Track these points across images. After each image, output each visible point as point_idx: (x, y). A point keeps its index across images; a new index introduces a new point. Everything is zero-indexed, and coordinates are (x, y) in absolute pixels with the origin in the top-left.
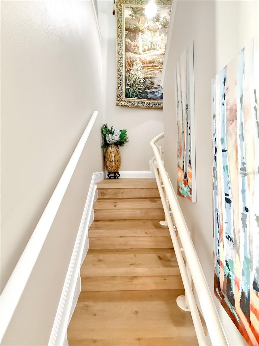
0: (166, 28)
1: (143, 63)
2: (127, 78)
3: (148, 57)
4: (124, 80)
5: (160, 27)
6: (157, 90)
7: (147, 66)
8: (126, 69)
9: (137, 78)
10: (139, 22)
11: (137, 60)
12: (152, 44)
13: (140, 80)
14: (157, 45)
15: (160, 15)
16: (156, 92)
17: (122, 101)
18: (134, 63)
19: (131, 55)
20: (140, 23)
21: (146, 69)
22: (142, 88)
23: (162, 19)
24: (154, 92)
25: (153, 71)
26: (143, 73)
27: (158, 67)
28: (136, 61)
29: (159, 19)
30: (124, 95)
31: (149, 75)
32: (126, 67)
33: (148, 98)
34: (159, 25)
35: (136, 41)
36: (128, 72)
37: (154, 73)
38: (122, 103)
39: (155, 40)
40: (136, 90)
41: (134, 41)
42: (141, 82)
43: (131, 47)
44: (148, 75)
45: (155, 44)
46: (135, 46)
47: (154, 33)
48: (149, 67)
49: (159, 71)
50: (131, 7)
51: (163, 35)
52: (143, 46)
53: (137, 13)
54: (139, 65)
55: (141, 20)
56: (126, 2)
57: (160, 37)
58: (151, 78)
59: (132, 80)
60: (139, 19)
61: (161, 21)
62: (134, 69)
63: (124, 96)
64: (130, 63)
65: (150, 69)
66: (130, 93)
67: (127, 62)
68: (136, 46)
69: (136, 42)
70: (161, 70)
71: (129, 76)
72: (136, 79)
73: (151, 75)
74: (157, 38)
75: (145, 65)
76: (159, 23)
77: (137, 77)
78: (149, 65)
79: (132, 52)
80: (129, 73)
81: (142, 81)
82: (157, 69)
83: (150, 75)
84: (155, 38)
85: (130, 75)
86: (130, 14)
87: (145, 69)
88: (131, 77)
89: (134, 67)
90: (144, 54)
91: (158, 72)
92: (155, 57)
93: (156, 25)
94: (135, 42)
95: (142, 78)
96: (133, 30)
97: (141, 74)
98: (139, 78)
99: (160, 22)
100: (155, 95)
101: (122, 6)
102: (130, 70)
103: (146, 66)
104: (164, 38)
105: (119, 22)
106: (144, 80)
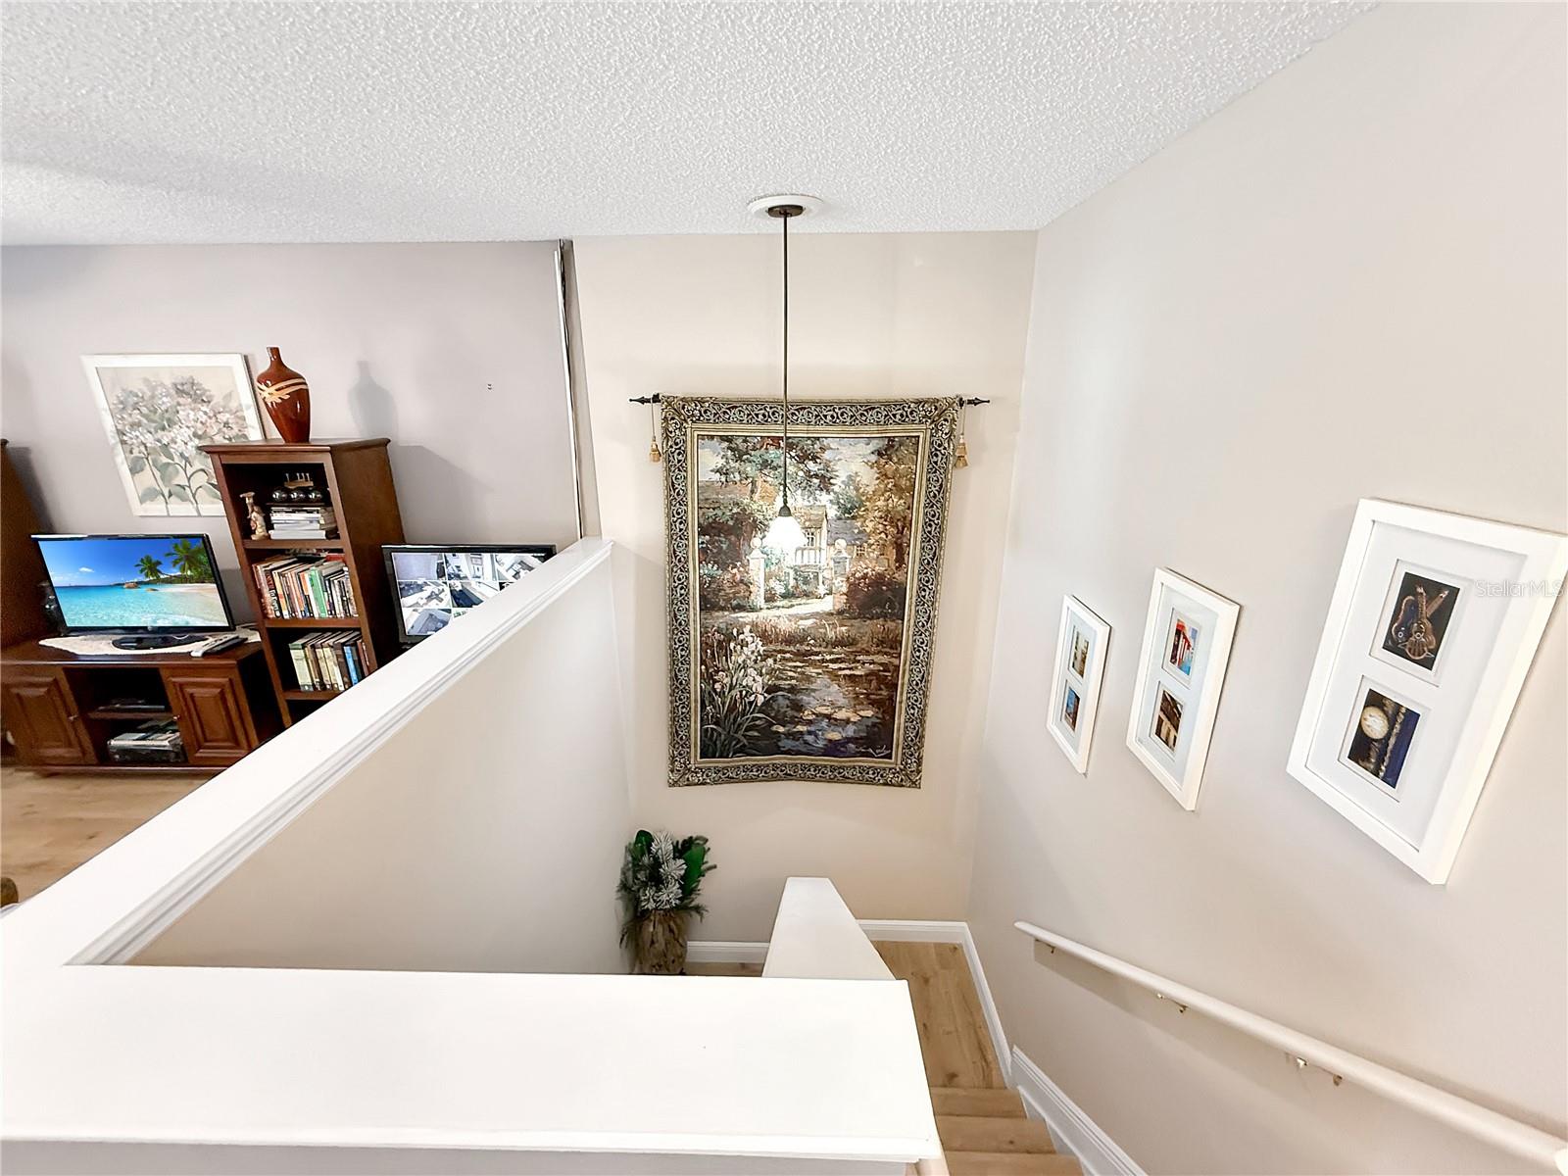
0: (854, 518)
1: (764, 637)
2: (707, 695)
3: (784, 618)
4: (695, 706)
5: (833, 512)
6: (812, 728)
7: (780, 652)
8: (703, 667)
9: (741, 695)
10: (752, 492)
11: (743, 633)
12: (800, 575)
13: (752, 698)
14: (816, 577)
15: (836, 468)
16: (810, 733)
17: (689, 770)
18: (732, 645)
19: (721, 619)
20: (756, 497)
21: (775, 661)
22: (757, 723)
23: (843, 482)
24: (801, 733)
25: (801, 667)
26: (764, 671)
27: (817, 654)
28: (741, 637)
29: (832, 481)
30: (695, 750)
31: (786, 679)
32: (703, 662)
33: (779, 751)
34: (828, 505)
35: (738, 564)
36: (709, 678)
37: (803, 673)
38: (688, 779)
39: (812, 563)
40: (736, 732)
41: (735, 567)
42: (756, 705)
43: (719, 591)
44: (782, 679)
45: (812, 576)
46: (734, 584)
47: (810, 536)
48: (788, 655)
49: (820, 671)
50: (723, 439)
51: (842, 543)
52: (767, 579)
53: (745, 457)
54: (752, 647)
55: (759, 484)
56: (701, 415)
57: (832, 552)
58: (792, 690)
59: (724, 704)
60: (753, 483)
61: (836, 488)
62: (731, 666)
63: (696, 756)
64: (719, 647)
65: (790, 660)
66: (718, 742)
67: (707, 644)
68: (742, 581)
69: (741, 569)
70: (827, 667)
71: (715, 690)
72: (738, 696)
73: (794, 682)
74: (818, 551)
75: (772, 647)
76: (832, 496)
77: (741, 692)
78: (787, 648)
79: (723, 609)
80: (715, 681)
81: (761, 700)
82: (813, 664)
83: (788, 682)
84: (812, 552)
85: (718, 686)
86: (719, 465)
87: (770, 661)
88: (722, 694)
89: (733, 658)
90: (768, 608)
91: (818, 674)
92: (809, 623)
93: (818, 503)
94: (735, 570)
95: (760, 690)
96: (731, 523)
97: (758, 678)
98: (747, 692)
99: (835, 493)
100: (806, 743)
101: (689, 430)
102: (717, 672)
103: (775, 651)
104: (845, 554)
105: (675, 494)
106: (766, 695)
